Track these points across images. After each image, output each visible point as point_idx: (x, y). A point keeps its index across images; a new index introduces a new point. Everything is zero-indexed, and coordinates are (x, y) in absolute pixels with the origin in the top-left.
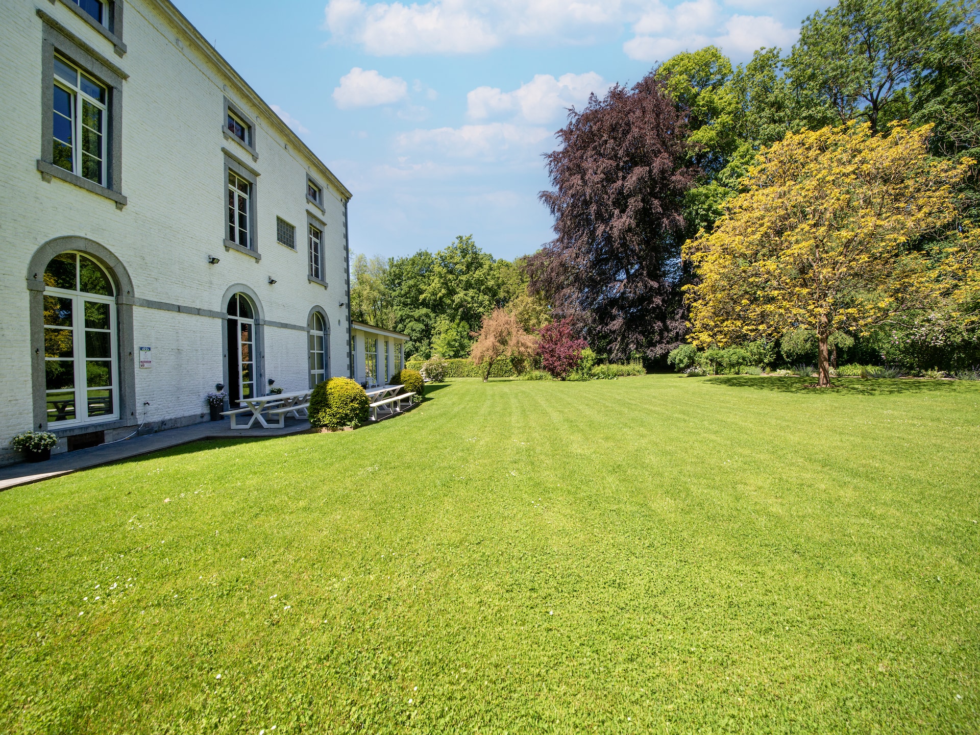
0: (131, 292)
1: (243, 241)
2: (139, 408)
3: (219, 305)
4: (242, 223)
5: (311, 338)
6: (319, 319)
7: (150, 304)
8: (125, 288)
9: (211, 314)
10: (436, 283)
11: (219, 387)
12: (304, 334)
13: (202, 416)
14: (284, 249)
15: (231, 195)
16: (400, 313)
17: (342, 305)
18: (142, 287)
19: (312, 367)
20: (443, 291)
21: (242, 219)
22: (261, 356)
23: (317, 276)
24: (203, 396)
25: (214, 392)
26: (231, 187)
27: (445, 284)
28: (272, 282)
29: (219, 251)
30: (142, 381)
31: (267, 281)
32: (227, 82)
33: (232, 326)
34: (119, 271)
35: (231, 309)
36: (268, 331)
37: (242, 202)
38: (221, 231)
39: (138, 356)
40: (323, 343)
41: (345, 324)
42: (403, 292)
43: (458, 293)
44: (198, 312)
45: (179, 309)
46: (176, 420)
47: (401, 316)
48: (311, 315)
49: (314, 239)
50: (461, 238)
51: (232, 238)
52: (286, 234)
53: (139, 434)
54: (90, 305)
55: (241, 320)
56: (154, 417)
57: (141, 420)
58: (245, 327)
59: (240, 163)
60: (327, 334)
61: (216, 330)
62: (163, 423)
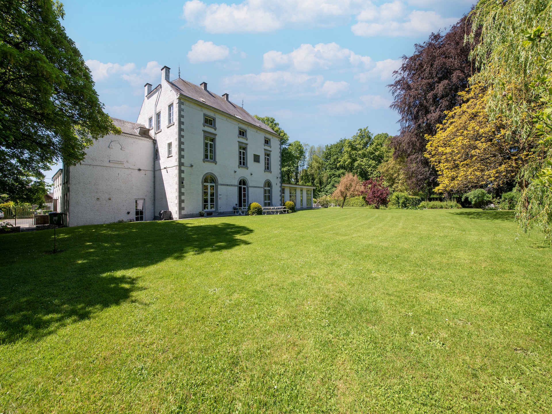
0: (218, 183)
1: (244, 164)
2: (219, 208)
3: (236, 183)
4: (244, 159)
5: (265, 190)
6: (268, 184)
7: (222, 185)
8: (217, 182)
9: (235, 186)
10: (346, 156)
11: (236, 205)
12: (263, 189)
13: (232, 212)
14: (256, 164)
15: (240, 152)
16: (329, 173)
17: (277, 178)
18: (220, 182)
19: (265, 200)
20: (349, 160)
21: (244, 158)
22: (248, 197)
23: (268, 169)
24: (232, 207)
25: (235, 206)
26: (240, 150)
27: (350, 156)
28: (251, 174)
29: (237, 169)
30: (220, 202)
31: (250, 174)
32: (239, 122)
33: (240, 188)
34: (216, 178)
35: (240, 183)
36: (250, 189)
37: (244, 153)
38: (237, 163)
39: (219, 197)
40: (270, 192)
41: (279, 185)
42: (331, 163)
43: (357, 160)
44: (232, 185)
45: (227, 185)
46: (226, 212)
47: (330, 175)
48: (265, 183)
49: (267, 157)
50: (361, 130)
51: (240, 164)
52: (257, 159)
53: (219, 214)
54: (211, 186)
55: (243, 186)
56: (222, 211)
57: (219, 211)
58: (244, 188)
59: (242, 143)
60: (271, 189)
61: (236, 190)
62: (223, 212)
